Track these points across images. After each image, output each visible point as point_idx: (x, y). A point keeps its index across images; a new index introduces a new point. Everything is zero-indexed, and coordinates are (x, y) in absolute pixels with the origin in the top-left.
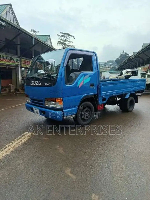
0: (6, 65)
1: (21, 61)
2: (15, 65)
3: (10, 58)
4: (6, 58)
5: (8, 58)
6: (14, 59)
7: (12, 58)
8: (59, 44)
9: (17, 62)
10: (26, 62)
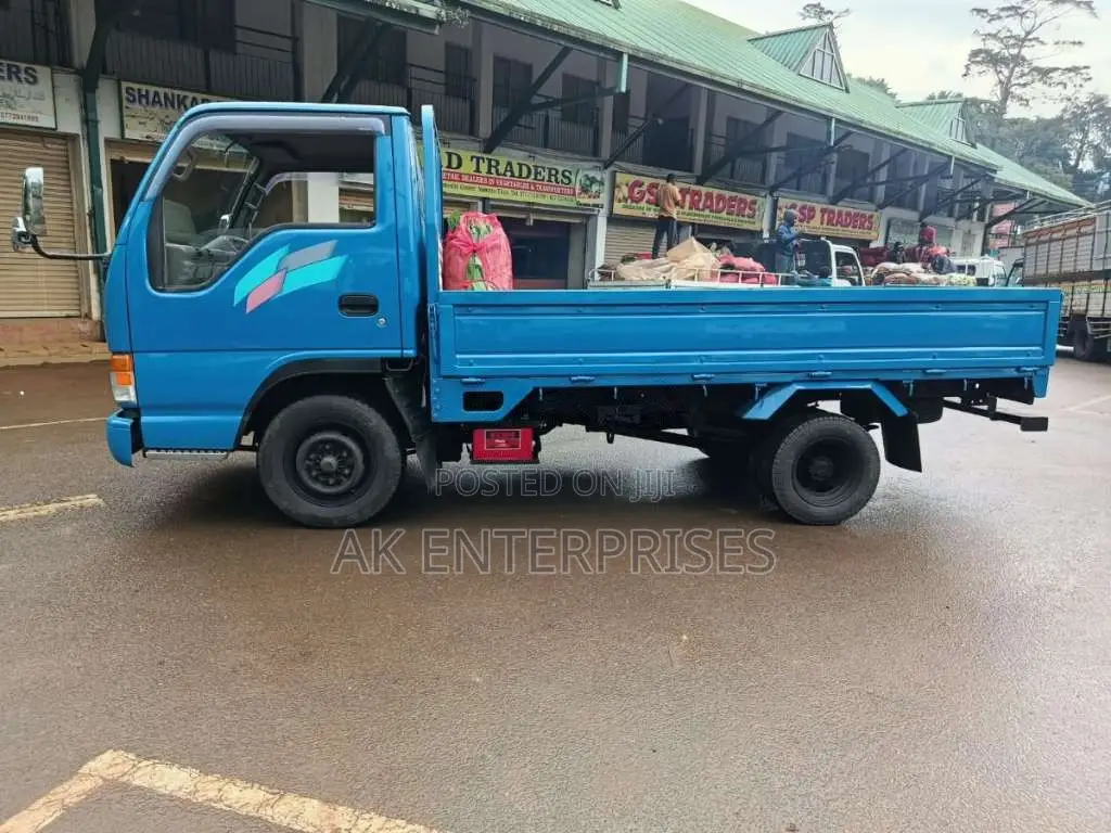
0: (523, 206)
1: (614, 186)
2: (574, 204)
3: (545, 174)
4: (525, 173)
5: (536, 174)
6: (573, 178)
7: (561, 169)
8: (975, 69)
9: (585, 190)
10: (644, 188)
